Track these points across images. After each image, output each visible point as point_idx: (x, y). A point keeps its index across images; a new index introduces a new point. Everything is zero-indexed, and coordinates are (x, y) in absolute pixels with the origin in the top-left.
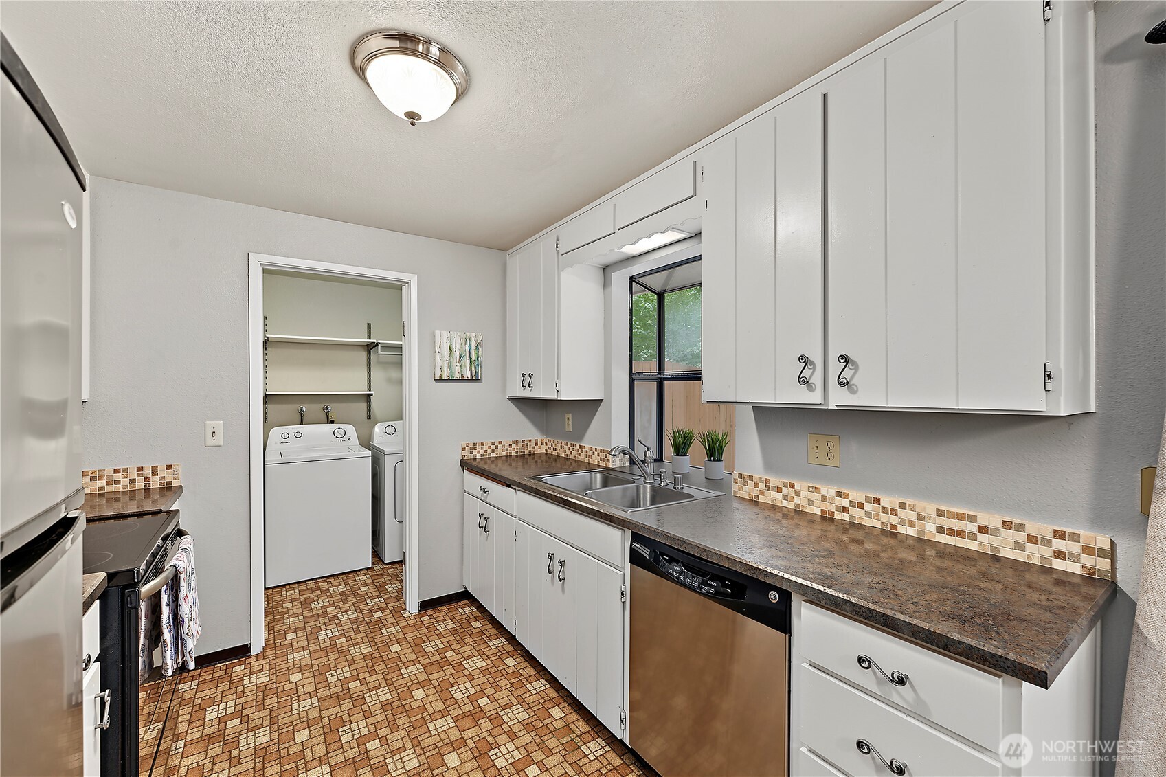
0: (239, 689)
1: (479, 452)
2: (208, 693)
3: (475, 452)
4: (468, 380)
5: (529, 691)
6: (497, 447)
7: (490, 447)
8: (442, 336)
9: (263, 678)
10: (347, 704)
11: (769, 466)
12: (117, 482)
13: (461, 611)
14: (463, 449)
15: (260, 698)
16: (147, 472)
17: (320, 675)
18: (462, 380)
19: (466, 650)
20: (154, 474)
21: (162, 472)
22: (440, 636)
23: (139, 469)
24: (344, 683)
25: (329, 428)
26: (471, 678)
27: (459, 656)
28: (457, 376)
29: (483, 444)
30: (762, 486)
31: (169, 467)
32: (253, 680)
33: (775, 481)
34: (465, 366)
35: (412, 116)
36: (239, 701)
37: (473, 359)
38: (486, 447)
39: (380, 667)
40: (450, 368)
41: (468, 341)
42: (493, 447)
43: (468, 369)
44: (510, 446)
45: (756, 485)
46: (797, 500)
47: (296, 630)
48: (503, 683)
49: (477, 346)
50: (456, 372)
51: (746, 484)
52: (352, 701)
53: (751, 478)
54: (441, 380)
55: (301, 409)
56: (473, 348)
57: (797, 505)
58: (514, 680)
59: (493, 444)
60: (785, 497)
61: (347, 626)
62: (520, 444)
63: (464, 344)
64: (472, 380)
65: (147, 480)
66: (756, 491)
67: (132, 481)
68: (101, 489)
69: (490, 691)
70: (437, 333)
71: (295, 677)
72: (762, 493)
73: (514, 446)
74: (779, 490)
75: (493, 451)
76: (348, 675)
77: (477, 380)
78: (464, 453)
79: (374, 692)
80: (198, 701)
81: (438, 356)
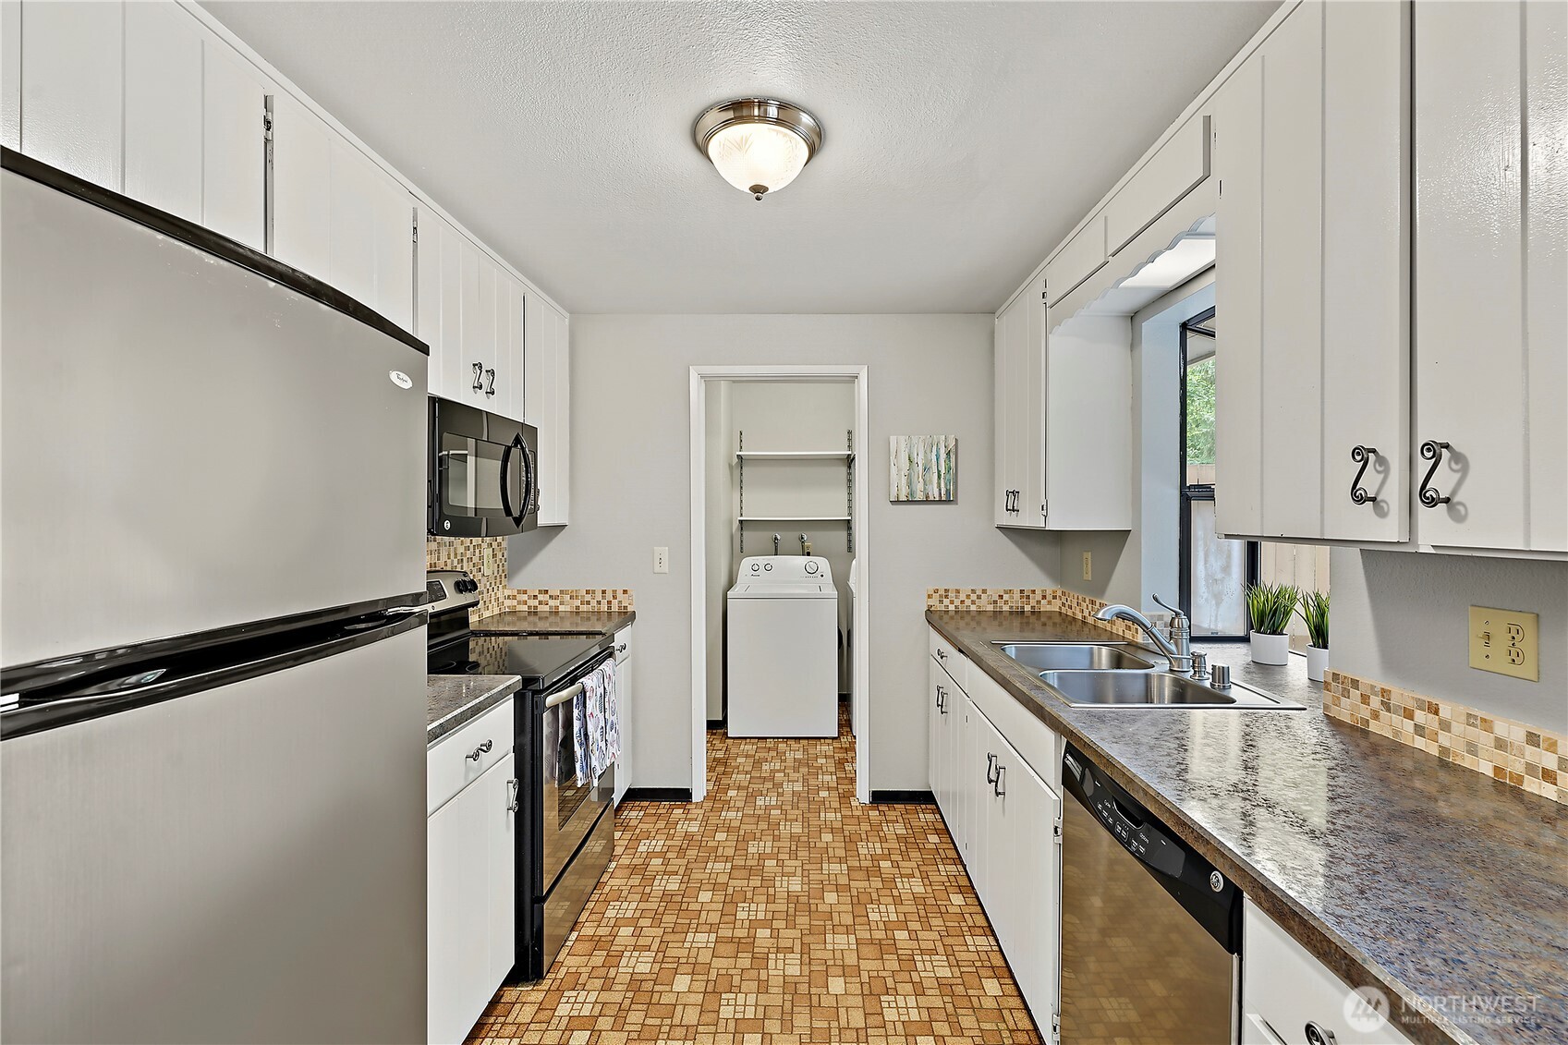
0: (672, 831)
1: (952, 602)
2: (647, 826)
3: (946, 602)
4: (934, 502)
5: (967, 945)
6: (979, 597)
7: (968, 596)
8: (898, 443)
9: (694, 828)
10: (756, 882)
11: (1391, 662)
12: (588, 603)
13: (921, 816)
14: (930, 596)
15: (685, 846)
16: (609, 596)
17: (741, 843)
18: (927, 501)
19: (907, 866)
20: (615, 597)
21: (620, 595)
22: (883, 840)
23: (604, 592)
24: (762, 857)
25: (801, 560)
26: (898, 901)
27: (897, 871)
28: (920, 496)
29: (958, 591)
30: (1375, 702)
31: (625, 592)
32: (685, 827)
33: (1402, 694)
34: (931, 481)
35: (758, 190)
36: (668, 843)
37: (943, 472)
38: (963, 597)
39: (803, 854)
40: (910, 484)
41: (935, 448)
42: (974, 597)
43: (935, 485)
44: (1001, 597)
45: (1365, 699)
46: (1444, 739)
47: (739, 788)
48: (936, 922)
49: (948, 454)
50: (918, 492)
51: (1346, 694)
52: (762, 880)
53: (1355, 684)
54: (898, 502)
55: (776, 538)
56: (943, 456)
57: (1444, 750)
58: (952, 924)
59: (973, 591)
60: (1419, 730)
61: (788, 797)
62: (1017, 595)
63: (928, 451)
64: (940, 501)
65: (609, 602)
66: (1364, 712)
67: (599, 603)
68: (578, 607)
69: (914, 926)
70: (893, 439)
71: (721, 836)
72: (1376, 715)
73: (1006, 597)
74: (1409, 715)
75: (973, 602)
76: (768, 850)
77: (948, 501)
78: (931, 602)
79: (786, 878)
80: (638, 831)
81: (894, 470)
